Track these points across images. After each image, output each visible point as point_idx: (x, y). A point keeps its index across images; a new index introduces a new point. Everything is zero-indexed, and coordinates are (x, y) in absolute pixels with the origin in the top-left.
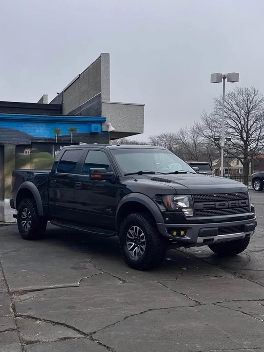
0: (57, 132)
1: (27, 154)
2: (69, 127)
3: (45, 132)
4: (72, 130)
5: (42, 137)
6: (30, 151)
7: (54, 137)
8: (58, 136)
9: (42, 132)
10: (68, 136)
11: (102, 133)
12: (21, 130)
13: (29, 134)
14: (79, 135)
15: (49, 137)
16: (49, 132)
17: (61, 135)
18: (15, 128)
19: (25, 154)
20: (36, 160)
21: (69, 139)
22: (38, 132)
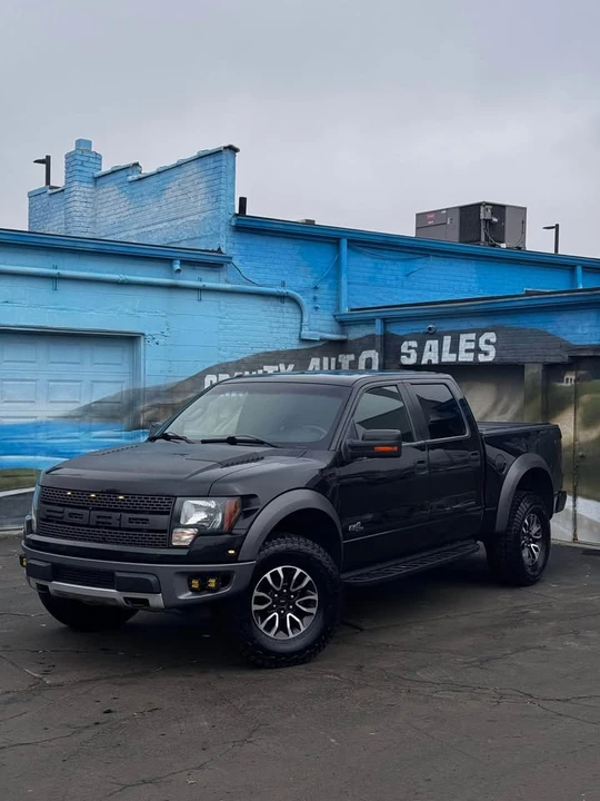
1: (569, 384)
3: (594, 330)
5: (588, 343)
6: (574, 378)
9: (587, 330)
12: (550, 331)
13: (564, 337)
18: (541, 327)
19: (564, 384)
20: (585, 398)
22: (580, 332)
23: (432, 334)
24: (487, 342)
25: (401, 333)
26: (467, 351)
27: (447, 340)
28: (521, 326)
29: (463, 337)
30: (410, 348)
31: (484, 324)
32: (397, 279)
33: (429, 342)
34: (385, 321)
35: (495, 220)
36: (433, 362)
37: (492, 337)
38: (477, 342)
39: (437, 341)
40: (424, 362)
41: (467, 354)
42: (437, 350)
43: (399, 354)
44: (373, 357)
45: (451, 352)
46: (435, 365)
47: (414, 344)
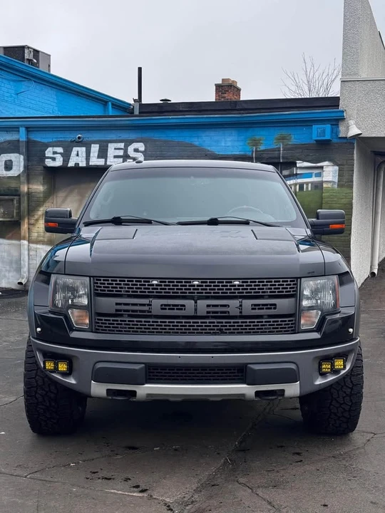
0: (256, 143)
2: (279, 132)
3: (236, 144)
4: (282, 138)
5: (230, 153)
7: (250, 153)
8: (256, 151)
9: (229, 144)
10: (273, 150)
11: (339, 141)
12: (197, 143)
13: (209, 148)
14: (296, 147)
15: (242, 153)
16: (241, 143)
17: (262, 148)
18: (188, 140)
21: (276, 156)
22: (223, 145)
23: (79, 143)
24: (136, 150)
25: (45, 141)
26: (115, 157)
27: (95, 149)
28: (170, 139)
29: (111, 147)
30: (55, 153)
31: (132, 136)
32: (11, 97)
33: (75, 150)
34: (28, 129)
35: (35, 61)
36: (80, 165)
37: (141, 146)
38: (126, 150)
39: (84, 149)
40: (71, 164)
41: (116, 160)
42: (84, 155)
43: (43, 157)
44: (13, 159)
45: (99, 157)
46: (82, 168)
47: (60, 150)
